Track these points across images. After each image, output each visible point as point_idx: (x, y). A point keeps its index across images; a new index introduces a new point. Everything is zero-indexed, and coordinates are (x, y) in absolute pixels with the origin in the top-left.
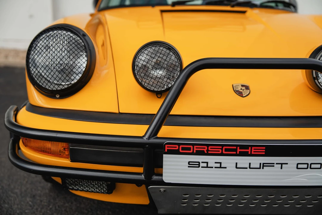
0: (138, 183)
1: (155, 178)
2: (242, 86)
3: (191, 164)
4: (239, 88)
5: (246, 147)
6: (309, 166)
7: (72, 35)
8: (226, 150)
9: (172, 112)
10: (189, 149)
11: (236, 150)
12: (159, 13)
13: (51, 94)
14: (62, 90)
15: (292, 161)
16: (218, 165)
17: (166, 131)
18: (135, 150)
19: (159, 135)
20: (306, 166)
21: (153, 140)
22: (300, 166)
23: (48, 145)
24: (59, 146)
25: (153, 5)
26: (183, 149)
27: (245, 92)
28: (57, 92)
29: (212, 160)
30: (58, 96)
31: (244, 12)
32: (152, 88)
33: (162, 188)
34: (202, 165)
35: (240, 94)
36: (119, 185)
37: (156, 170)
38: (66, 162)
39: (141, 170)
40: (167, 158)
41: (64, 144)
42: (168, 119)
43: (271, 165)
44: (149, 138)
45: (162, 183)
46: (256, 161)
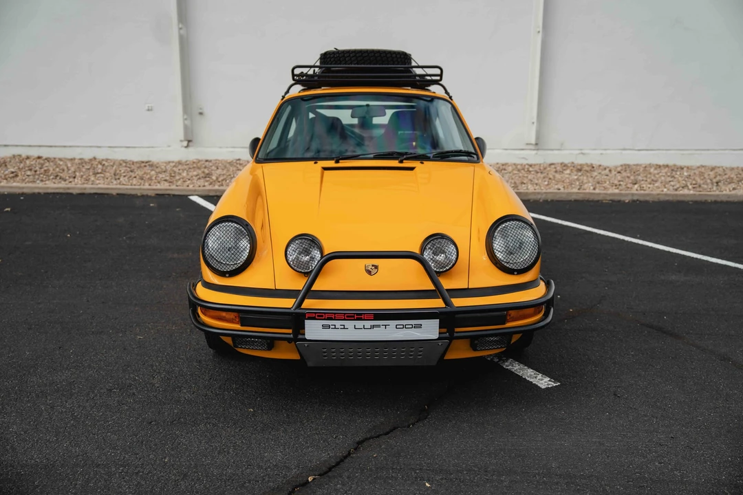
0: (289, 340)
1: (300, 337)
2: (373, 266)
3: (324, 327)
4: (369, 269)
5: (361, 314)
6: (404, 327)
7: (236, 225)
8: (347, 317)
9: (313, 289)
10: (322, 316)
11: (354, 317)
12: (320, 170)
13: (222, 274)
14: (231, 271)
15: (393, 323)
16: (343, 327)
17: (309, 303)
18: (287, 317)
19: (302, 307)
20: (402, 327)
21: (298, 311)
22: (398, 327)
23: (224, 314)
24: (231, 316)
25: (315, 159)
26: (318, 316)
27: (374, 271)
28: (227, 272)
29: (338, 323)
30: (227, 275)
31: (412, 169)
32: (298, 269)
33: (306, 344)
34: (331, 327)
35: (369, 272)
36: (277, 342)
37: (301, 331)
38: (238, 326)
39: (290, 331)
40: (307, 322)
41: (236, 314)
42: (310, 293)
43: (378, 326)
44: (295, 309)
45: (305, 340)
46: (368, 324)
